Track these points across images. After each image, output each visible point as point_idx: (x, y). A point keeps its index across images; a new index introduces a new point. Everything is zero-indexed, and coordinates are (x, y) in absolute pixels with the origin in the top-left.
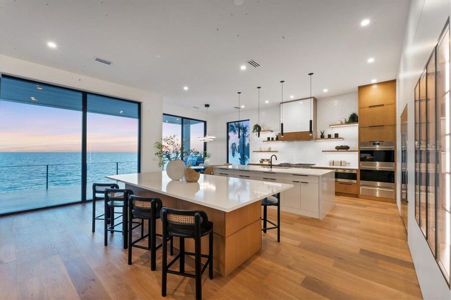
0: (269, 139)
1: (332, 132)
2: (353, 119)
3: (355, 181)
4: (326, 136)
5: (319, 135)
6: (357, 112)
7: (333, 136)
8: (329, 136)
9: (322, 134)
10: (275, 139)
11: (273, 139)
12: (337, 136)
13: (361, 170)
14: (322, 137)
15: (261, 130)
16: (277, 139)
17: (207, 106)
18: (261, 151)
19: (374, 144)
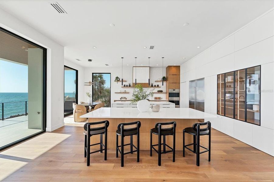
1: (156, 84)
2: (164, 79)
4: (154, 85)
5: (151, 85)
6: (165, 76)
7: (156, 86)
12: (158, 86)
13: (169, 101)
15: (119, 80)
16: (130, 86)
17: (90, 60)
18: (120, 93)
19: (173, 90)
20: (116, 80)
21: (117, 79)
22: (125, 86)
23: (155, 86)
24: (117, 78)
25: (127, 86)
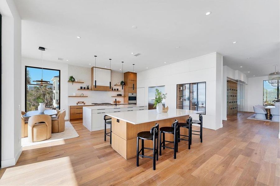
1: (116, 88)
14: (112, 90)
15: (74, 81)
16: (88, 88)
18: (76, 96)
19: (132, 94)
20: (70, 80)
21: (72, 80)
22: (81, 88)
23: (115, 90)
24: (72, 77)
25: (85, 88)
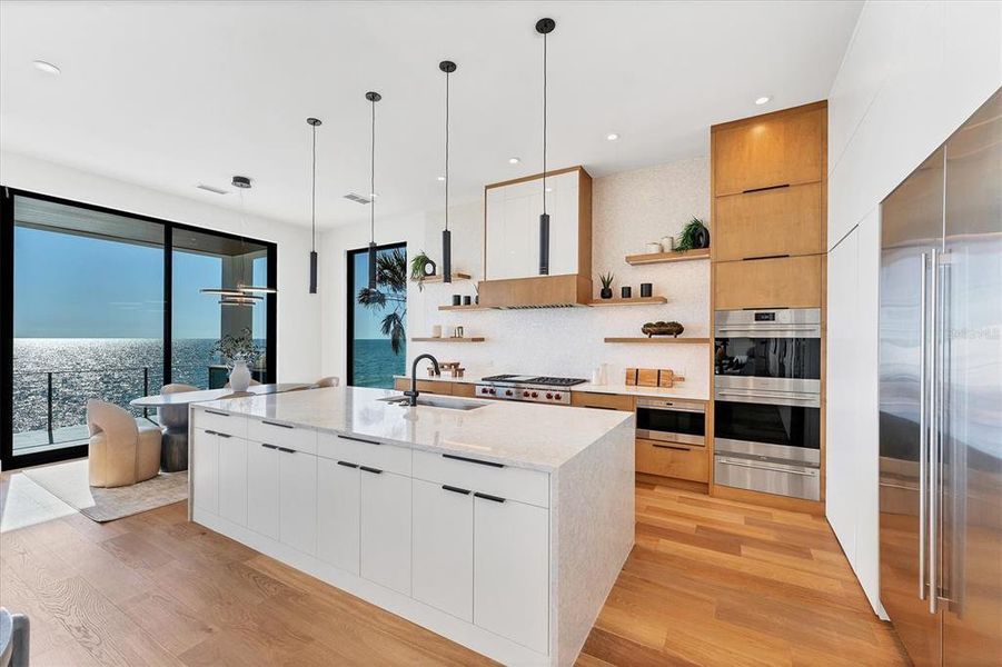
0: (457, 300)
2: (696, 238)
3: (698, 439)
4: (617, 289)
5: (598, 287)
6: (705, 217)
7: (636, 290)
8: (627, 292)
9: (606, 283)
10: (473, 300)
11: (468, 300)
12: (647, 290)
13: (716, 402)
14: (607, 294)
15: (434, 274)
17: (242, 181)
18: (438, 339)
19: (758, 317)
25: (469, 298)
